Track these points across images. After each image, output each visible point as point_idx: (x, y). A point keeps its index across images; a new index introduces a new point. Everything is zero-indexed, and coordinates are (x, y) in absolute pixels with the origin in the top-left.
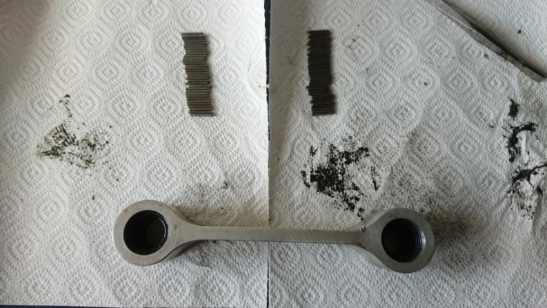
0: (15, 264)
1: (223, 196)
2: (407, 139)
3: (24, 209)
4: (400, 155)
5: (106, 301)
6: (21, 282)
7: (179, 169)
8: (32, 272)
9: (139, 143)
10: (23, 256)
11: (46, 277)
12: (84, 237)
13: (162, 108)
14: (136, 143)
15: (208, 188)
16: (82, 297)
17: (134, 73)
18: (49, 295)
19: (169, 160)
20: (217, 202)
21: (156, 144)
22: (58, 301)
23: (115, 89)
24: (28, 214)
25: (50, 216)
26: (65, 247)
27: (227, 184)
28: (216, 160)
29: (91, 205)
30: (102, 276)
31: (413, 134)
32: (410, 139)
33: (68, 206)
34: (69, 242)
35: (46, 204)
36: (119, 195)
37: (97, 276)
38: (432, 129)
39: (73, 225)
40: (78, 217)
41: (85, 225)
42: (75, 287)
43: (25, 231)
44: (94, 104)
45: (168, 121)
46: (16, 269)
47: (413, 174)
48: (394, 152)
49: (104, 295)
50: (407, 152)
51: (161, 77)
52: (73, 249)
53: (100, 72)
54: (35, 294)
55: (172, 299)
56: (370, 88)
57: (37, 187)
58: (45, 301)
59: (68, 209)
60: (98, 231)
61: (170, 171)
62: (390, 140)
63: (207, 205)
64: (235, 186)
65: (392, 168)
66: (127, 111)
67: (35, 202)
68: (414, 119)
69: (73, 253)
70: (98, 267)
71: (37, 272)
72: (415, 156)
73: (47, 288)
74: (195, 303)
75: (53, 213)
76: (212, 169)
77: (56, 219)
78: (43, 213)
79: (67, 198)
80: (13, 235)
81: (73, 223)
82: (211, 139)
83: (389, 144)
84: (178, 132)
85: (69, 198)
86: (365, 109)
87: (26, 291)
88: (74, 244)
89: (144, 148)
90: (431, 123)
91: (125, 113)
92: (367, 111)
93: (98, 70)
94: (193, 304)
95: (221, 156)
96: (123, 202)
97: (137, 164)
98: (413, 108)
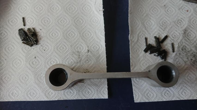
0: (4, 85)
1: (88, 55)
2: (183, 32)
3: (7, 63)
4: (181, 38)
5: (42, 98)
6: (7, 92)
7: (69, 45)
8: (11, 88)
9: (53, 36)
10: (7, 82)
11: (17, 90)
12: (32, 73)
13: (61, 21)
14: (51, 36)
15: (81, 53)
16: (32, 97)
17: (49, 8)
18: (19, 97)
19: (65, 42)
20: (85, 58)
21: (59, 36)
22: (22, 99)
23: (41, 15)
24: (8, 65)
25: (18, 65)
26: (24, 77)
27: (88, 51)
28: (84, 42)
29: (34, 60)
30: (40, 88)
31: (185, 30)
32: (184, 32)
33: (25, 61)
34: (26, 75)
35: (16, 60)
36: (46, 56)
37: (38, 88)
38: (192, 28)
39: (27, 69)
40: (29, 65)
41: (32, 68)
42: (29, 93)
43: (7, 72)
44: (33, 21)
45: (63, 27)
46: (4, 87)
47: (186, 45)
48: (179, 37)
49: (41, 96)
50: (184, 37)
51: (60, 10)
52: (27, 78)
53: (35, 8)
54: (13, 97)
55: (69, 96)
56: (166, 13)
57: (12, 54)
58: (17, 99)
59: (25, 62)
60: (38, 70)
61: (65, 46)
62: (176, 32)
63: (81, 59)
64: (92, 51)
65: (178, 43)
66: (47, 23)
67: (11, 60)
68: (185, 24)
69: (27, 79)
70: (38, 85)
71: (13, 88)
72: (186, 39)
73: (17, 94)
74: (78, 97)
75: (19, 64)
76: (82, 45)
77: (20, 67)
78: (15, 64)
79: (24, 58)
80: (3, 73)
81: (27, 68)
82: (81, 33)
83: (176, 34)
84: (68, 31)
85: (25, 58)
86: (166, 21)
87: (9, 95)
88: (28, 76)
89: (55, 37)
90: (191, 26)
91: (46, 24)
92: (166, 22)
93: (35, 7)
94: (78, 98)
95: (86, 40)
96: (47, 59)
97: (52, 44)
98: (184, 20)
